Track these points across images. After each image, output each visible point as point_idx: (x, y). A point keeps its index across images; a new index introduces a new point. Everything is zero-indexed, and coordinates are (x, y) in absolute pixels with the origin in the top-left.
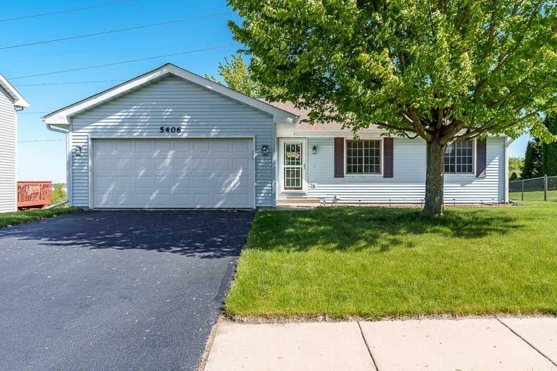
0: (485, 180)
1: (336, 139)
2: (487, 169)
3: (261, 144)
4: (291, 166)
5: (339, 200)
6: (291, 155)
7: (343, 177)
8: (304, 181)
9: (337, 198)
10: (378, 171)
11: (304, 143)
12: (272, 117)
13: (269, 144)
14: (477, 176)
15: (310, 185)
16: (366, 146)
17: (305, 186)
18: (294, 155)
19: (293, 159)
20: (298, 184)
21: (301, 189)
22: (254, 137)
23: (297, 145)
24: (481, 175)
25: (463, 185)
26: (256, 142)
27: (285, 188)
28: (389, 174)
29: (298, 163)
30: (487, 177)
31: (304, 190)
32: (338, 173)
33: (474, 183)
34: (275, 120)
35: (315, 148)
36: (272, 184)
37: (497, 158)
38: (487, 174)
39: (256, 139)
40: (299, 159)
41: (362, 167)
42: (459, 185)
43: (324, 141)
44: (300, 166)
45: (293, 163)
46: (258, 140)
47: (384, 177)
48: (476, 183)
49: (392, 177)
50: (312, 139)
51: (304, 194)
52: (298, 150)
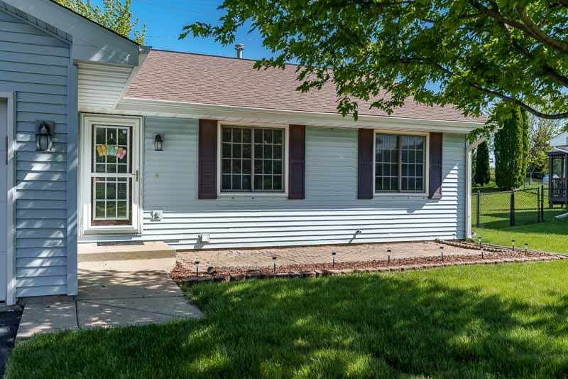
0: (440, 203)
1: (202, 122)
2: (443, 185)
3: (32, 118)
4: (106, 175)
5: (207, 243)
6: (106, 151)
7: (215, 197)
8: (135, 207)
9: (204, 239)
10: (279, 187)
11: (137, 126)
12: (66, 43)
13: (58, 120)
14: (430, 197)
15: (149, 216)
16: (258, 139)
17: (139, 216)
18: (115, 151)
19: (112, 159)
20: (122, 213)
21: (129, 222)
22: (9, 95)
23: (120, 131)
24: (436, 194)
25: (410, 211)
26: (17, 113)
27: (95, 223)
28: (298, 193)
29: (123, 169)
30: (443, 198)
31: (135, 225)
32: (206, 191)
33: (425, 207)
34: (76, 52)
35: (159, 138)
36: (65, 230)
37: (456, 167)
38: (443, 194)
39: (17, 103)
40: (124, 160)
41: (249, 178)
42: (405, 212)
43: (179, 126)
44: (127, 175)
45: (112, 170)
46: (21, 107)
47: (290, 197)
48: (428, 208)
49: (303, 197)
50: (156, 119)
51: (136, 234)
52: (123, 141)
